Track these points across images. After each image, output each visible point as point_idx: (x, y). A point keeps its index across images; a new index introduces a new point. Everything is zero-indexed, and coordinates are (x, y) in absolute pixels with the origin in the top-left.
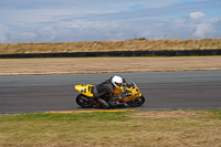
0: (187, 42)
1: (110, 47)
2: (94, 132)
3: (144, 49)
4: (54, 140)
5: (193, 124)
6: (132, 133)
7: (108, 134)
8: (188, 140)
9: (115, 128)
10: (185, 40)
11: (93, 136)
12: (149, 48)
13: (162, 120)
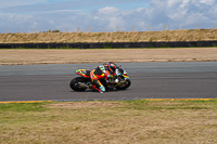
0: (100, 35)
1: (25, 39)
2: (12, 123)
3: (59, 41)
5: (109, 114)
6: (50, 123)
7: (27, 124)
8: (105, 130)
9: (33, 118)
10: (98, 33)
11: (11, 126)
12: (63, 40)
13: (79, 110)
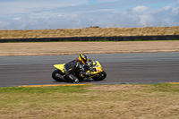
0: (132, 30)
1: (71, 34)
3: (98, 35)
4: (26, 108)
5: (139, 95)
6: (90, 103)
7: (70, 103)
8: (135, 108)
9: (76, 98)
10: (131, 28)
11: (58, 105)
12: (102, 34)
13: (113, 92)
